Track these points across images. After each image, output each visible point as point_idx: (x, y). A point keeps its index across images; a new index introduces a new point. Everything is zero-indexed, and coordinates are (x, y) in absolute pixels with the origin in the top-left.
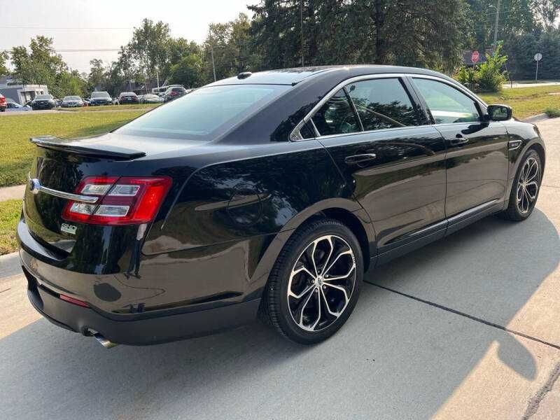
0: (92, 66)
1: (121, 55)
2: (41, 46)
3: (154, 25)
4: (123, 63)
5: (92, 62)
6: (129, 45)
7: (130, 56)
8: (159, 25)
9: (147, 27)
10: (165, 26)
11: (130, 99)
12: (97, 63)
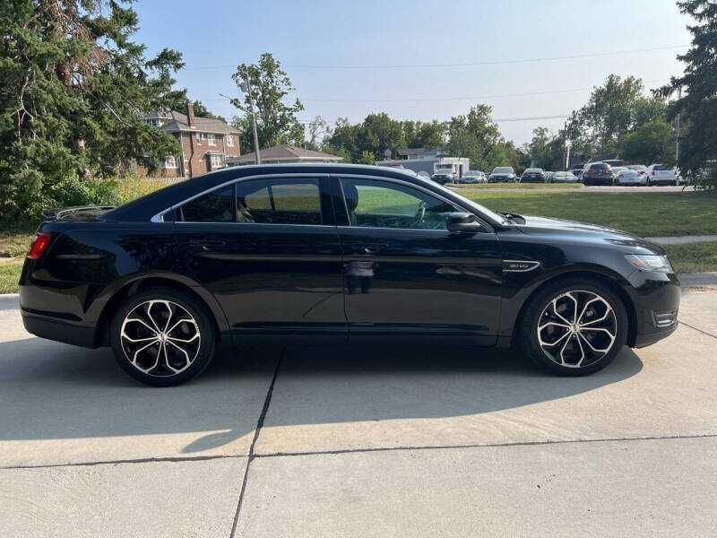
0: (535, 135)
1: (569, 122)
2: (479, 115)
3: (622, 81)
4: (572, 131)
5: (535, 131)
6: (583, 109)
7: (582, 122)
8: (628, 82)
10: (637, 82)
11: (533, 176)
12: (542, 131)
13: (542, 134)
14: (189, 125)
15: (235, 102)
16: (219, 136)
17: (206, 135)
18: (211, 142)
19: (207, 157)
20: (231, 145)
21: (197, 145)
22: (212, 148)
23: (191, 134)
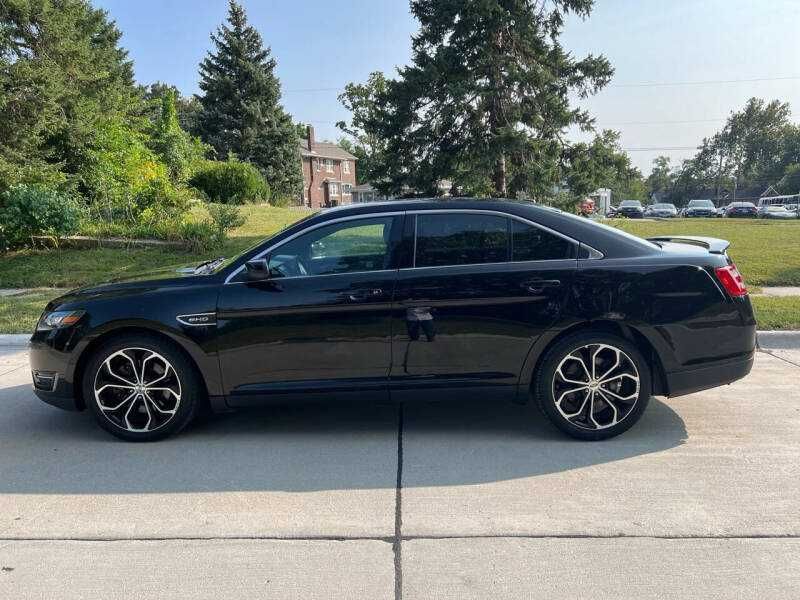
1: (700, 151)
2: (606, 141)
3: (764, 107)
4: (702, 161)
5: (657, 161)
6: (716, 136)
7: (713, 151)
8: (774, 105)
9: (751, 110)
10: (783, 107)
11: (745, 211)
12: (663, 161)
13: (663, 164)
14: (310, 149)
15: (342, 125)
16: (337, 162)
17: (324, 160)
18: (329, 169)
19: (326, 185)
20: (348, 172)
21: (316, 171)
22: (330, 175)
23: (311, 159)
